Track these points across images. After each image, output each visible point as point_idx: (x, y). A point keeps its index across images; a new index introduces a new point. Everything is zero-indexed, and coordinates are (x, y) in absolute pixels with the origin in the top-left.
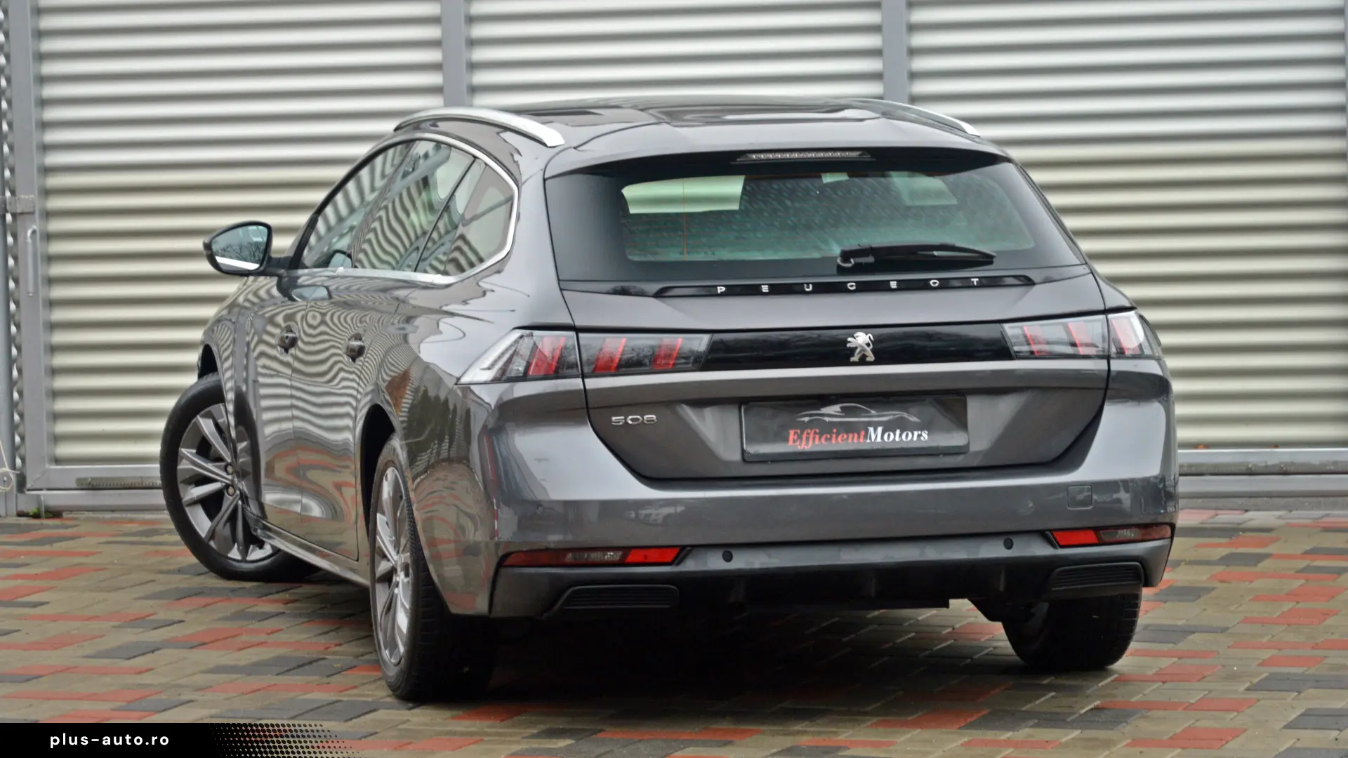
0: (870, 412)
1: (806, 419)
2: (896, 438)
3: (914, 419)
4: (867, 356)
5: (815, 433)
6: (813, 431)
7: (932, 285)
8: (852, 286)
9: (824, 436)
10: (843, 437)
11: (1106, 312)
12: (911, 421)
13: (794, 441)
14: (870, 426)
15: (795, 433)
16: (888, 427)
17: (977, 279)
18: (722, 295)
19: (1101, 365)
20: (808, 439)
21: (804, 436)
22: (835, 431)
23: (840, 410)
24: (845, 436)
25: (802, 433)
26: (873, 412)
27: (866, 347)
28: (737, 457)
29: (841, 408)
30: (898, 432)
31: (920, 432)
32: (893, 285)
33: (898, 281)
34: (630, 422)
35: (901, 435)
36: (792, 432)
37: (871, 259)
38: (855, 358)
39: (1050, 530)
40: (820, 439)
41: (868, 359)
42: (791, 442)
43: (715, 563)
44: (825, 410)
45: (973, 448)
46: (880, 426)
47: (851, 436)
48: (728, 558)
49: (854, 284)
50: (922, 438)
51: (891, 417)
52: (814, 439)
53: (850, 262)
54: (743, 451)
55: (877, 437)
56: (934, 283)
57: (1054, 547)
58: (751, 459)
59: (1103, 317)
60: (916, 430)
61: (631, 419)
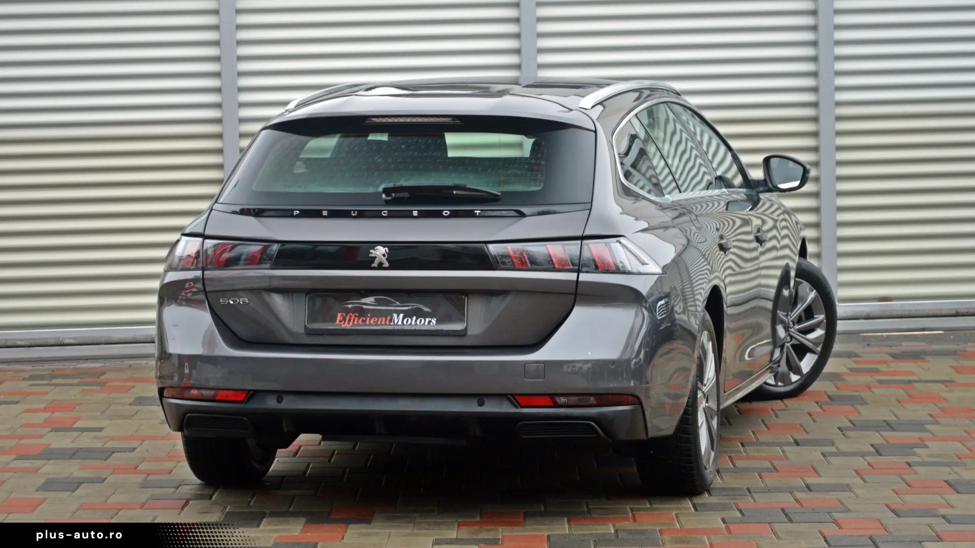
0: (396, 303)
1: (350, 306)
2: (414, 323)
3: (426, 309)
4: (383, 264)
5: (355, 316)
6: (354, 314)
7: (444, 214)
8: (385, 213)
9: (361, 319)
10: (375, 319)
11: (582, 238)
12: (424, 311)
13: (340, 321)
14: (395, 313)
15: (342, 315)
16: (408, 314)
17: (480, 211)
18: (297, 216)
19: (572, 276)
20: (350, 320)
21: (348, 318)
23: (374, 301)
24: (377, 319)
25: (346, 316)
26: (398, 303)
27: (382, 257)
28: (302, 330)
29: (375, 299)
30: (414, 318)
31: (430, 319)
32: (415, 213)
33: (419, 211)
34: (232, 302)
35: (416, 321)
36: (339, 315)
37: (406, 195)
38: (375, 265)
39: (512, 395)
40: (358, 321)
41: (384, 266)
42: (338, 322)
43: (271, 403)
44: (364, 300)
45: (469, 332)
46: (402, 313)
47: (380, 319)
48: (280, 400)
49: (386, 212)
50: (431, 323)
51: (410, 307)
53: (391, 196)
54: (305, 326)
55: (398, 320)
56: (446, 213)
57: (516, 407)
58: (310, 333)
59: (579, 242)
60: (427, 317)
61: (232, 300)
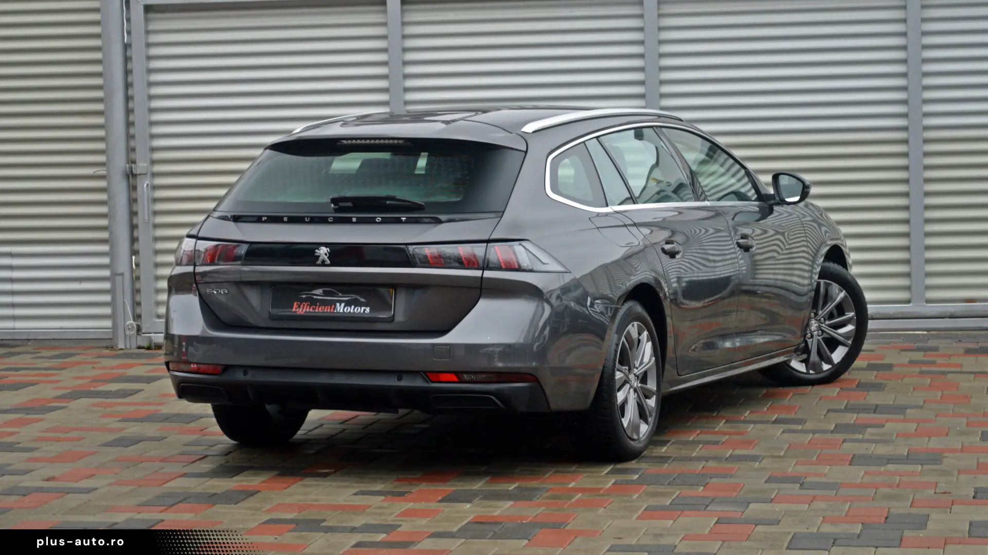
0: (338, 294)
1: (304, 296)
2: (351, 310)
4: (326, 261)
5: (308, 305)
6: (307, 303)
7: (377, 221)
8: (331, 219)
9: (312, 307)
11: (488, 241)
12: (360, 301)
13: (296, 309)
14: (338, 302)
15: (297, 304)
16: (348, 304)
17: (405, 218)
18: (265, 222)
19: (478, 273)
20: (303, 307)
21: (302, 306)
22: (318, 304)
24: (323, 307)
25: (301, 304)
26: (340, 294)
27: (325, 256)
28: (267, 316)
29: (323, 291)
30: (353, 307)
31: (365, 308)
32: (354, 220)
33: (357, 218)
34: (215, 292)
35: (354, 309)
36: (295, 303)
37: (349, 204)
38: (319, 262)
39: (424, 372)
40: (310, 308)
41: (326, 263)
42: (294, 310)
43: (239, 376)
44: (315, 292)
45: (396, 319)
46: (343, 303)
47: (326, 307)
48: (245, 374)
50: (366, 311)
51: (350, 298)
52: (307, 308)
53: (337, 205)
54: (270, 312)
55: (340, 308)
56: (379, 219)
57: (428, 382)
58: (273, 318)
59: (485, 244)
60: (363, 306)
61: (216, 291)
